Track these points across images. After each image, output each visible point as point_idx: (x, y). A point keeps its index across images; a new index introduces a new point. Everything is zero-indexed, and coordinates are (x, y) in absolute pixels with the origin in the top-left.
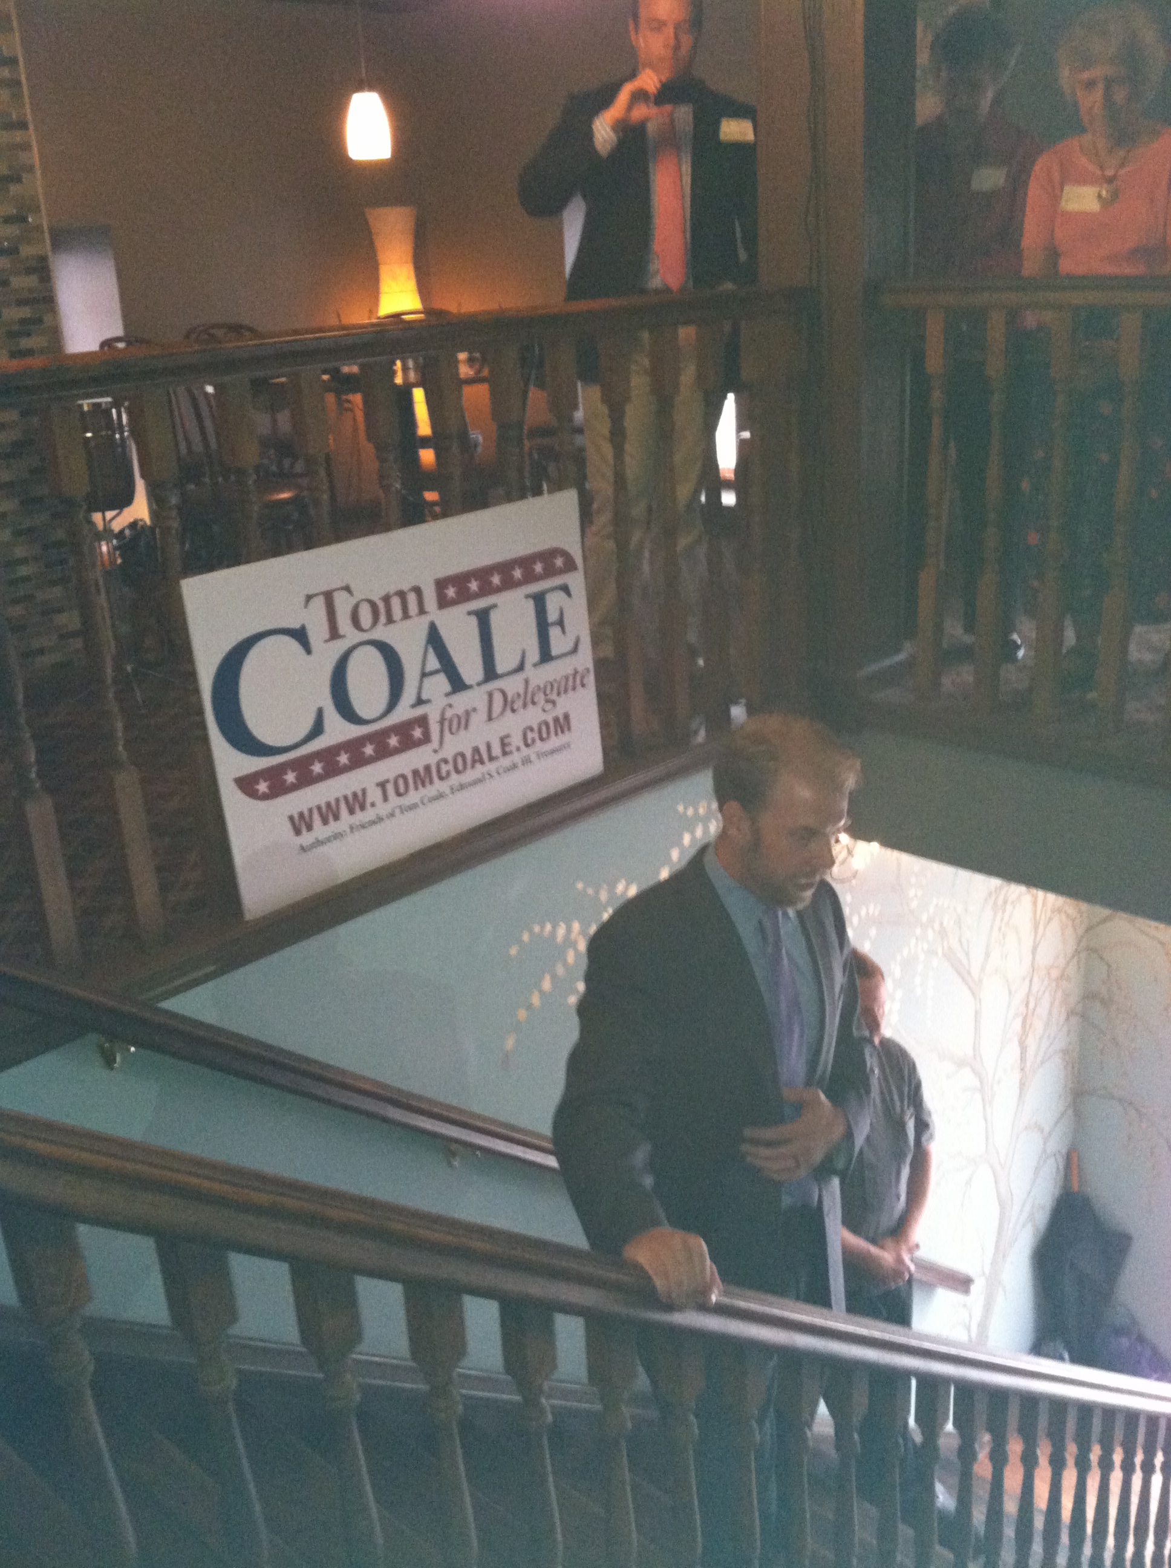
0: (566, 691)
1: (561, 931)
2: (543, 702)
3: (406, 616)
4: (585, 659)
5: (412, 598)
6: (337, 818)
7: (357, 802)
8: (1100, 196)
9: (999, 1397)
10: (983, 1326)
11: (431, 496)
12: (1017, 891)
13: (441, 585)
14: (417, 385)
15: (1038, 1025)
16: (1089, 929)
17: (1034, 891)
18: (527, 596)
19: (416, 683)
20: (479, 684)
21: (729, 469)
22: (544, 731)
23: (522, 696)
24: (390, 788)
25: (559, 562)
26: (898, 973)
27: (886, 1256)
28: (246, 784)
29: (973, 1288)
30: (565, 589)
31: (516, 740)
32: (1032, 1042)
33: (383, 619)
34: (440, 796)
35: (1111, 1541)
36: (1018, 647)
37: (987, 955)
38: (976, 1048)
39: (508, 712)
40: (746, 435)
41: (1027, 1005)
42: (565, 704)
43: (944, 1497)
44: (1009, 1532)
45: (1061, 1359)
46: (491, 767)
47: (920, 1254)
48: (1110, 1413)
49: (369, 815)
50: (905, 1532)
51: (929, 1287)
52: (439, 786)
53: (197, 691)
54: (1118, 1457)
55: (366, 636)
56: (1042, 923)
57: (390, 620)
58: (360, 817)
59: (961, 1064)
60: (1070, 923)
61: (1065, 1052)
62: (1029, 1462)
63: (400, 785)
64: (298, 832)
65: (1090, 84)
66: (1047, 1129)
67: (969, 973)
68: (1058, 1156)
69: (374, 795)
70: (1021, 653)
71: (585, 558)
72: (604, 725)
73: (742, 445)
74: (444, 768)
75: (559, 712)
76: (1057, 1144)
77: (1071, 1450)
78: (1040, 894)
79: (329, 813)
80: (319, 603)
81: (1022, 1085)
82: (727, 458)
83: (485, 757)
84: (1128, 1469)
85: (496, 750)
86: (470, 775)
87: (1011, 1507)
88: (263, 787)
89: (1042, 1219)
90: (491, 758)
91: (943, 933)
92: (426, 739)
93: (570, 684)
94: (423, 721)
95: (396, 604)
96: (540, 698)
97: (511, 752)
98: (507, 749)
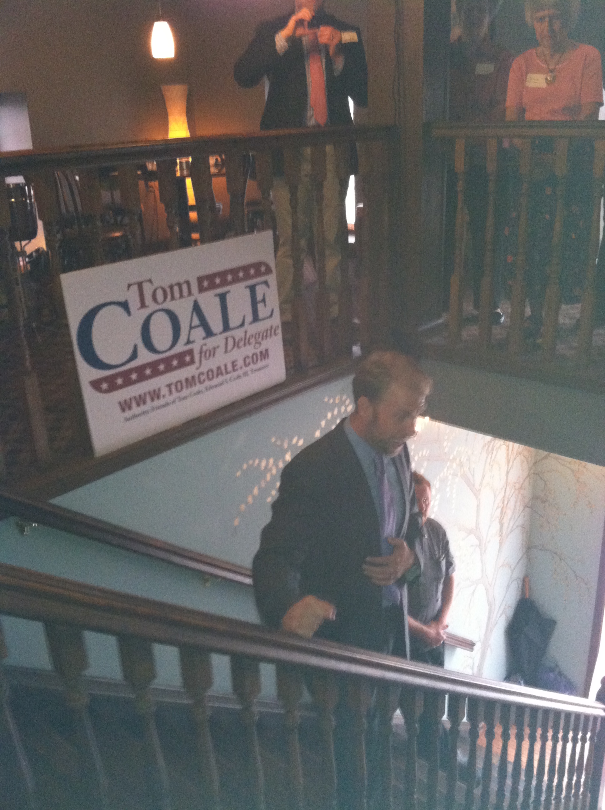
0: (266, 337)
1: (263, 464)
2: (254, 342)
3: (181, 296)
4: (276, 321)
5: (185, 287)
6: (144, 403)
7: (155, 395)
8: (546, 79)
9: (490, 703)
10: (480, 667)
11: (195, 236)
12: (499, 443)
13: (200, 280)
14: (188, 176)
15: (509, 513)
16: (535, 463)
17: (508, 443)
18: (246, 287)
19: (187, 333)
20: (221, 333)
21: (351, 224)
22: (255, 358)
23: (243, 339)
24: (173, 387)
25: (263, 269)
26: (438, 486)
27: (431, 631)
28: (96, 384)
29: (475, 647)
30: (266, 283)
31: (240, 362)
32: (505, 521)
33: (169, 297)
34: (199, 392)
35: (546, 778)
36: (500, 316)
37: (483, 477)
38: (477, 523)
39: (236, 349)
40: (361, 205)
41: (503, 503)
42: (266, 344)
43: (462, 757)
44: (495, 774)
45: (519, 683)
46: (227, 377)
47: (449, 630)
48: (547, 711)
49: (162, 401)
50: (442, 774)
51: (454, 647)
52: (198, 387)
53: (69, 335)
54: (550, 734)
55: (160, 307)
56: (511, 460)
57: (173, 298)
58: (157, 403)
59: (470, 532)
60: (525, 460)
61: (523, 527)
62: (506, 737)
63: (179, 386)
64: (123, 410)
65: (541, 19)
66: (513, 567)
67: (474, 485)
68: (518, 579)
69: (164, 391)
70: (503, 319)
71: (276, 267)
72: (286, 356)
73: (358, 211)
74: (202, 378)
75: (263, 348)
76: (518, 573)
77: (527, 731)
78: (511, 444)
79: (140, 400)
80: (135, 288)
81: (501, 544)
82: (351, 219)
83: (224, 371)
84: (555, 740)
85: (230, 368)
86: (215, 382)
87: (496, 760)
88: (105, 386)
89: (510, 612)
90: (227, 373)
91: (461, 465)
92: (192, 362)
93: (267, 334)
94: (190, 352)
95: (176, 289)
96: (253, 340)
97: (237, 370)
98: (236, 368)
